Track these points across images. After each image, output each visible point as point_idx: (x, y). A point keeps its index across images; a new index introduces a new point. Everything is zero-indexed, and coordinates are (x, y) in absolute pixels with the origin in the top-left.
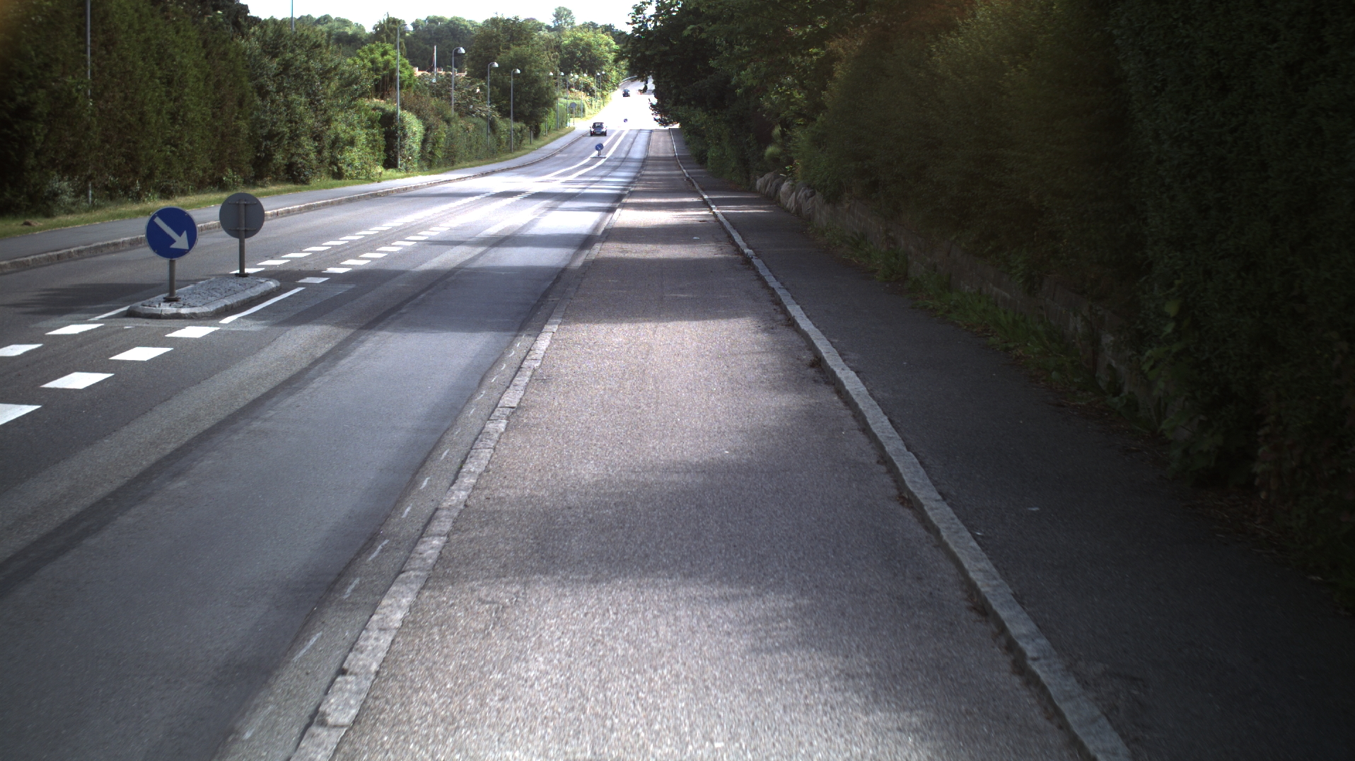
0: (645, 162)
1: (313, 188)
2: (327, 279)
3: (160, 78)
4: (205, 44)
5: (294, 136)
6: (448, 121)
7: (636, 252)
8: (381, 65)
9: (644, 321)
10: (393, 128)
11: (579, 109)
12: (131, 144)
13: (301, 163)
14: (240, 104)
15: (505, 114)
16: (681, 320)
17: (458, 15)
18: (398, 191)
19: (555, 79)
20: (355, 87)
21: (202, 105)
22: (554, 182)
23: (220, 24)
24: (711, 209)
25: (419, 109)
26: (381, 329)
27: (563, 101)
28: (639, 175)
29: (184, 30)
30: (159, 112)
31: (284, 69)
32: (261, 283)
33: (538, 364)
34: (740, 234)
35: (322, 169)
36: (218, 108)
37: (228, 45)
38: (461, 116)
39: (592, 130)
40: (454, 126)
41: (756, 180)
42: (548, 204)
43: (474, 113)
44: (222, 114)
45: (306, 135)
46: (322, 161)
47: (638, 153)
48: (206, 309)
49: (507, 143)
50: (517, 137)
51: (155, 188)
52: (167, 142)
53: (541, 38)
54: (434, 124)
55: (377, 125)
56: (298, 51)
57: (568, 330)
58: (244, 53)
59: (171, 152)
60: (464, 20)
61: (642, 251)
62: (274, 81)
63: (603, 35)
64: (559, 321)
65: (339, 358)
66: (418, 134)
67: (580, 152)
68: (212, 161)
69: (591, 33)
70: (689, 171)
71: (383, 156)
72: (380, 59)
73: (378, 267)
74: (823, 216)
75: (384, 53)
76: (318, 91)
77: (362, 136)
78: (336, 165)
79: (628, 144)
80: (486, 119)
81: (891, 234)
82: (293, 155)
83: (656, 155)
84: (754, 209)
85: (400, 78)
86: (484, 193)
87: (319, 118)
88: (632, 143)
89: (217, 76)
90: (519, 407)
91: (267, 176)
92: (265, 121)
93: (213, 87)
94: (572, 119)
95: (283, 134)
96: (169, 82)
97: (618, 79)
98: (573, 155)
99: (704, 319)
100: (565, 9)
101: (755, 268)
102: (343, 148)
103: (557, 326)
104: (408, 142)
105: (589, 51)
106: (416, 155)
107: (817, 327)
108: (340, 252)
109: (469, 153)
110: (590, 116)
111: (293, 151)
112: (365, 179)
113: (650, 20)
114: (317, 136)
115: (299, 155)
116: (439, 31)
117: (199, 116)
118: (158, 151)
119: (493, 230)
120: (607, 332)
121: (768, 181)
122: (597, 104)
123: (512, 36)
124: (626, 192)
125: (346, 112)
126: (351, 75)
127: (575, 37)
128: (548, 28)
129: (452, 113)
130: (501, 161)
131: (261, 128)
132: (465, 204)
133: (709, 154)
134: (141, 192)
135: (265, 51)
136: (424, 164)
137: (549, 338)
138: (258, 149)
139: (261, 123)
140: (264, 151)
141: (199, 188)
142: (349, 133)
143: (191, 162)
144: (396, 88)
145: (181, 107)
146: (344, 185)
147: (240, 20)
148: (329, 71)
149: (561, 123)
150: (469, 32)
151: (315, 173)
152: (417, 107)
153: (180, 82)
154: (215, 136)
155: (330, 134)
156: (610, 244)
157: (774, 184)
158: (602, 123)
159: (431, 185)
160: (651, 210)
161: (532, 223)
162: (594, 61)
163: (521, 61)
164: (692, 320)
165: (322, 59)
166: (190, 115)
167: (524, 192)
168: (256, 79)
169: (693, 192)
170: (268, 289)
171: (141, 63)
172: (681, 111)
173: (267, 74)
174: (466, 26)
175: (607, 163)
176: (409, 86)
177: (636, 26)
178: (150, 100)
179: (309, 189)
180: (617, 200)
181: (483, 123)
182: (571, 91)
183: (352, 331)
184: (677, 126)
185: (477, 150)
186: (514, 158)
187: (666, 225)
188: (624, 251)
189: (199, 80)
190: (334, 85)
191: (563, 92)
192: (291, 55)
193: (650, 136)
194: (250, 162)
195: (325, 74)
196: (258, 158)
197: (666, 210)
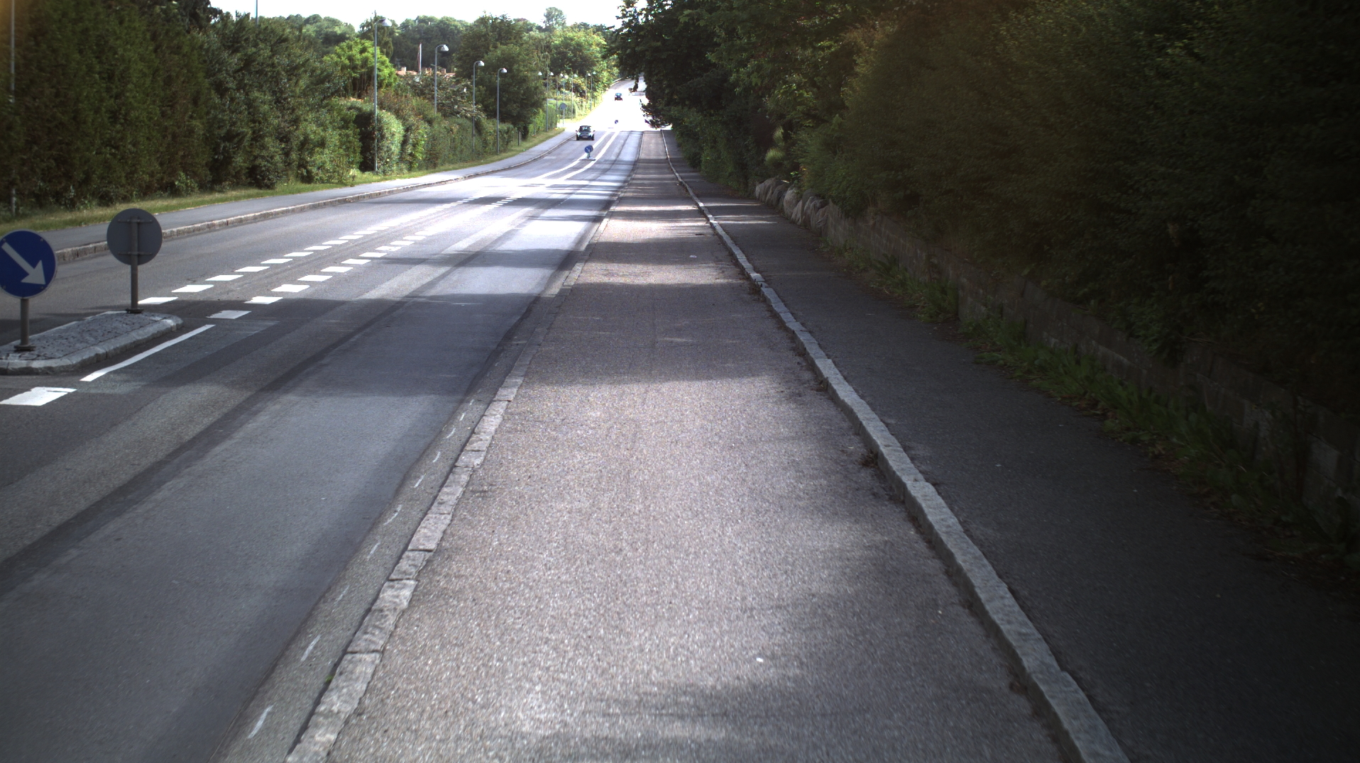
0: (636, 165)
1: (277, 193)
2: (247, 312)
3: (99, 73)
4: (154, 37)
5: (257, 137)
6: (430, 122)
7: (623, 276)
8: (359, 63)
9: (631, 381)
10: (370, 129)
11: (569, 110)
12: (64, 146)
13: (265, 166)
14: (195, 101)
15: (491, 115)
16: (677, 379)
17: (449, 15)
18: (370, 196)
19: (545, 79)
20: (327, 85)
21: (148, 102)
22: (541, 185)
23: (175, 16)
24: (708, 220)
25: (399, 109)
26: (287, 392)
27: (551, 103)
28: (629, 179)
29: (129, 21)
30: (97, 111)
31: (245, 65)
32: (156, 321)
33: (478, 461)
34: (743, 252)
35: (290, 172)
36: (168, 106)
37: (182, 38)
38: (445, 116)
39: (579, 134)
40: (436, 126)
41: (755, 186)
42: (529, 212)
43: (458, 113)
44: (173, 113)
45: (271, 135)
46: (289, 164)
47: (628, 155)
48: (66, 362)
49: (494, 144)
50: (503, 139)
51: (93, 194)
52: (108, 143)
53: (531, 37)
54: (414, 125)
55: (351, 125)
56: (261, 46)
57: (530, 398)
58: (201, 47)
59: (111, 154)
60: (455, 20)
61: (630, 274)
62: (234, 78)
63: (595, 36)
64: (520, 381)
65: (215, 443)
66: (397, 135)
67: (569, 154)
68: (161, 164)
69: (581, 34)
70: (682, 174)
71: (358, 158)
72: (358, 56)
73: (316, 297)
74: (839, 231)
75: (363, 50)
76: (285, 88)
77: (333, 137)
78: (305, 168)
79: (619, 146)
80: (471, 119)
81: (935, 261)
82: (256, 157)
83: (647, 157)
84: (755, 219)
85: (378, 76)
86: (461, 199)
87: (286, 117)
88: (623, 145)
89: (167, 71)
90: (439, 551)
91: (225, 180)
92: (223, 121)
93: (162, 83)
94: (561, 121)
95: (244, 135)
96: (110, 78)
97: (609, 80)
98: (561, 157)
99: (709, 378)
100: (556, 10)
101: (765, 300)
102: (312, 149)
103: (515, 390)
104: (386, 143)
105: (580, 51)
106: (395, 157)
107: (862, 397)
108: (278, 273)
109: (453, 155)
110: (580, 117)
111: (256, 152)
112: (337, 183)
113: (641, 14)
114: (284, 137)
115: (263, 157)
116: (429, 31)
117: (145, 114)
118: (97, 153)
119: (462, 245)
120: (581, 401)
121: (769, 187)
122: (588, 106)
123: (500, 35)
124: (615, 198)
125: (318, 111)
126: (322, 73)
127: (565, 38)
128: (539, 28)
129: (434, 113)
130: (487, 163)
131: (219, 128)
132: (439, 212)
133: (703, 159)
134: (76, 199)
135: (224, 45)
136: (403, 166)
137: (502, 411)
138: (215, 150)
139: (219, 122)
140: (223, 154)
141: (145, 194)
142: (319, 134)
143: (134, 165)
144: (374, 85)
145: (123, 104)
146: (312, 190)
147: (198, 11)
148: (297, 67)
149: (550, 125)
150: (459, 32)
151: (280, 177)
152: (397, 106)
153: (123, 77)
154: (164, 137)
155: (298, 135)
156: (593, 264)
157: (776, 192)
158: (589, 127)
159: (407, 189)
160: (642, 220)
161: (507, 236)
162: (585, 61)
163: (508, 61)
164: (692, 380)
165: (289, 55)
166: (133, 114)
167: (504, 198)
168: (214, 75)
169: (687, 199)
170: (163, 328)
171: (77, 56)
172: (674, 111)
173: (227, 70)
174: (456, 26)
175: (597, 166)
176: (389, 85)
177: (626, 20)
178: (87, 97)
179: (272, 194)
180: (605, 208)
181: (468, 123)
182: (562, 92)
183: (247, 394)
184: (669, 128)
185: (461, 151)
186: (500, 160)
187: (658, 239)
188: (610, 274)
189: (145, 75)
190: (303, 83)
191: (553, 93)
192: (254, 50)
193: (641, 138)
194: (206, 164)
195: (293, 71)
196: (216, 161)
197: (658, 220)
